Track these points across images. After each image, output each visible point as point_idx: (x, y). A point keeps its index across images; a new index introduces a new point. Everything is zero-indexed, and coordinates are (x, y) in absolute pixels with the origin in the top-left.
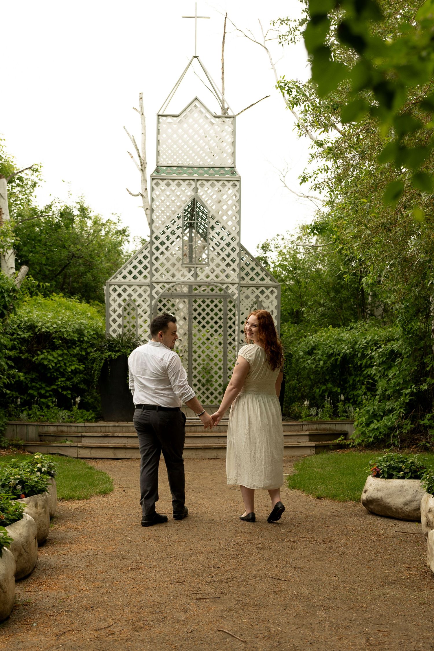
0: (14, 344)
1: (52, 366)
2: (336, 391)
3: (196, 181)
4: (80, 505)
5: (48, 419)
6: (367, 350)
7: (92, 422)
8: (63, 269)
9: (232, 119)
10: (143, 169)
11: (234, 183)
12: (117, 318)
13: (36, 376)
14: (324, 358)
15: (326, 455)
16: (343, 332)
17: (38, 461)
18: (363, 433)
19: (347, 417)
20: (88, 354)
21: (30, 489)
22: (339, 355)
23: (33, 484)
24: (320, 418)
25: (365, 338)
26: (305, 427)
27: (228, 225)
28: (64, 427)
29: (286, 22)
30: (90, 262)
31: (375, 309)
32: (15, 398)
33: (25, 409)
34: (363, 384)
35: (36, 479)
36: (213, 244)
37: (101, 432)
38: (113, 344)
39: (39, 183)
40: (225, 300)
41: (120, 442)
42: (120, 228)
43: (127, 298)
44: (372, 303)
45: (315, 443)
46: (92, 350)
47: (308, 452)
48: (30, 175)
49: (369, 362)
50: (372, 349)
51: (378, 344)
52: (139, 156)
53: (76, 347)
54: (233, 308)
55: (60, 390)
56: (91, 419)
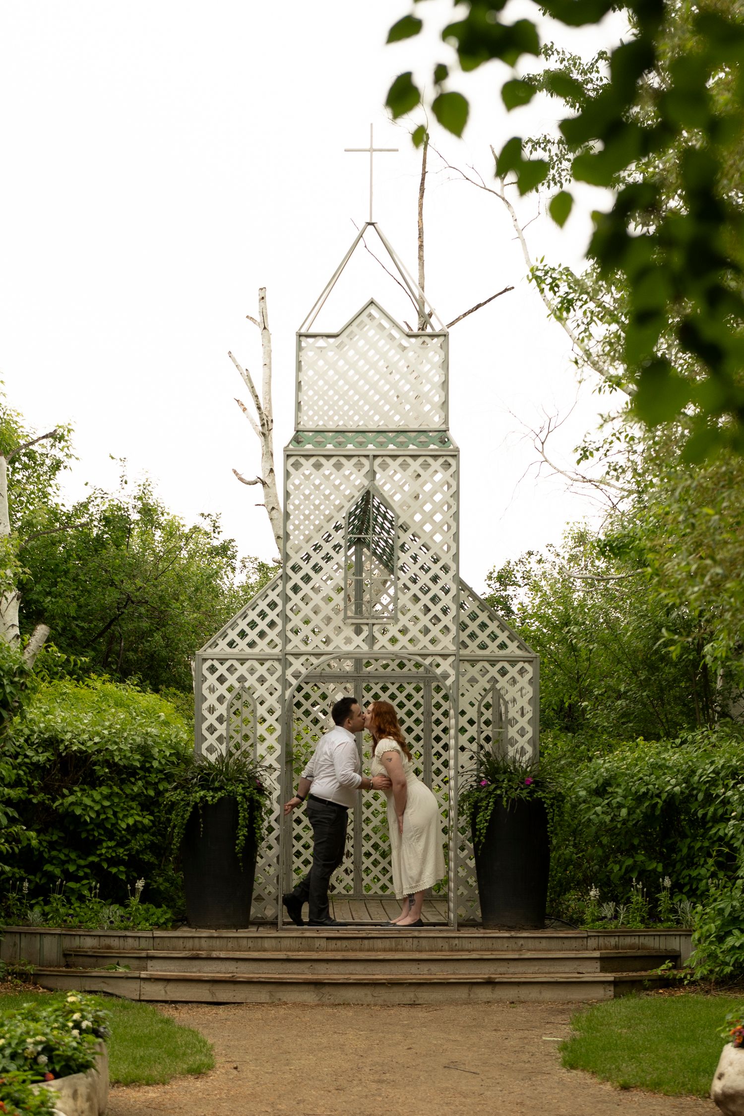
0: (18, 775)
1: (91, 818)
2: (655, 870)
3: (371, 457)
4: (151, 1095)
5: (80, 922)
6: (717, 786)
7: (166, 929)
8: (109, 626)
9: (442, 339)
10: (267, 433)
11: (446, 461)
12: (216, 724)
13: (60, 837)
14: (629, 802)
15: (637, 1000)
16: (667, 750)
17: (73, 1007)
18: (712, 956)
19: (678, 922)
20: (159, 793)
21: (63, 1063)
22: (659, 796)
23: (70, 1054)
24: (623, 923)
25: (712, 763)
26: (592, 943)
27: (435, 542)
28: (112, 939)
29: (542, 146)
30: (161, 612)
31: (730, 702)
32: (17, 880)
33: (37, 903)
34: (710, 856)
35: (74, 1044)
36: (404, 578)
37: (184, 949)
38: (208, 774)
39: (67, 462)
40: (427, 685)
41: (223, 970)
42: (216, 543)
43: (237, 685)
44: (724, 690)
45: (614, 974)
46: (169, 787)
47: (599, 993)
48: (49, 448)
49: (720, 812)
50: (727, 785)
51: (737, 774)
52: (259, 408)
53: (136, 780)
54: (442, 702)
55: (105, 866)
56: (164, 923)
